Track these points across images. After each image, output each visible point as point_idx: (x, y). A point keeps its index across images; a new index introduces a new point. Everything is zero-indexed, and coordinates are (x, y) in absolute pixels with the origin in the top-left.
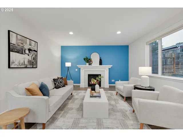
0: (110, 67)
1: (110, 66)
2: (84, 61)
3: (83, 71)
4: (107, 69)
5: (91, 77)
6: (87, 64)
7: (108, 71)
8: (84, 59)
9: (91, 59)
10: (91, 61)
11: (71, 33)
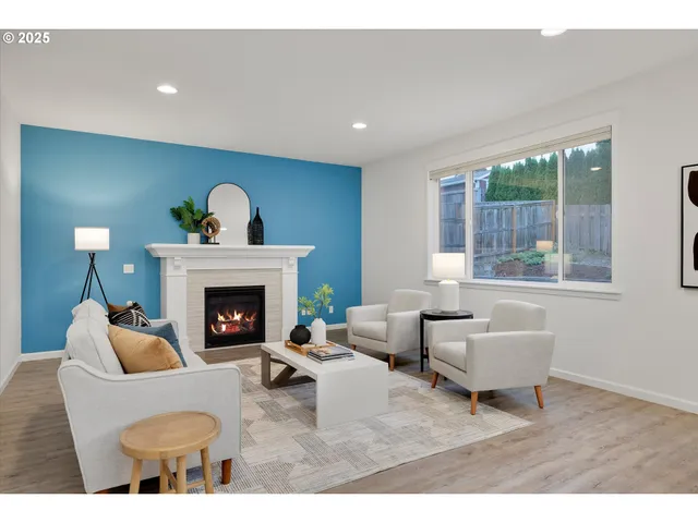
0: (305, 255)
1: (305, 250)
2: (174, 224)
3: (183, 271)
4: (291, 262)
5: (218, 299)
6: (194, 237)
7: (295, 269)
8: (177, 214)
9: (212, 214)
10: (209, 224)
11: (167, 89)
